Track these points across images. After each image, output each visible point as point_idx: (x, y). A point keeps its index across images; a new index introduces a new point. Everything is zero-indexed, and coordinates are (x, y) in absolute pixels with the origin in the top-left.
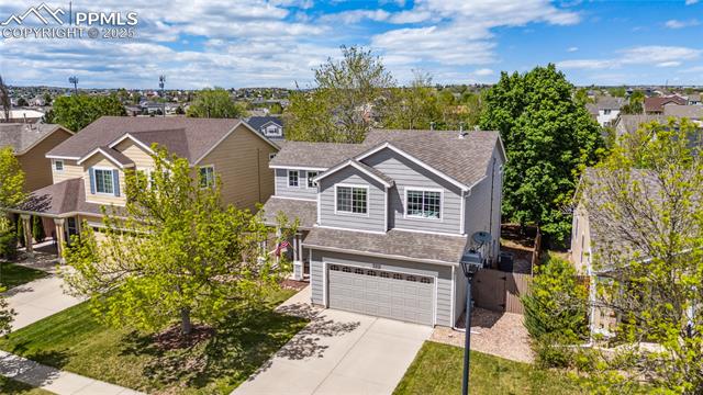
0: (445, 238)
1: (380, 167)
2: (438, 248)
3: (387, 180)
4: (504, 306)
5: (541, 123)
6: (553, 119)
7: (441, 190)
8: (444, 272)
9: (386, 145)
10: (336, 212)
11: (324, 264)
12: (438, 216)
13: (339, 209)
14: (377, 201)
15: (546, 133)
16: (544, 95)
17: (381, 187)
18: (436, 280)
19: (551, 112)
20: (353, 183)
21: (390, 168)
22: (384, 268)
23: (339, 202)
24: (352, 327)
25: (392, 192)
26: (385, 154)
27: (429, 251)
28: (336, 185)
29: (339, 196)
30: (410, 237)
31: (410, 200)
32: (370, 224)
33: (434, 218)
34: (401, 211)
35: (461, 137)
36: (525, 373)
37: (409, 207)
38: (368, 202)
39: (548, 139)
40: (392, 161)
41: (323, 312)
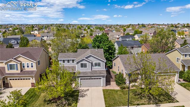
0: (102, 70)
1: (89, 58)
2: (102, 72)
3: (91, 61)
4: (110, 81)
5: (105, 45)
6: (107, 44)
7: (101, 62)
8: (103, 77)
9: (90, 54)
10: (80, 68)
11: (79, 79)
12: (100, 66)
13: (81, 67)
14: (89, 65)
15: (107, 47)
16: (105, 40)
17: (90, 62)
18: (102, 78)
19: (107, 43)
20: (84, 62)
21: (91, 58)
22: (92, 78)
23: (81, 66)
24: (88, 90)
25: (92, 63)
26: (90, 56)
27: (100, 73)
28: (80, 63)
29: (81, 65)
30: (96, 71)
31: (95, 64)
32: (88, 69)
33: (99, 67)
34: (93, 66)
35: (96, 50)
36: (120, 91)
37: (95, 65)
38: (87, 65)
39: (107, 48)
40: (91, 57)
41: (80, 88)
